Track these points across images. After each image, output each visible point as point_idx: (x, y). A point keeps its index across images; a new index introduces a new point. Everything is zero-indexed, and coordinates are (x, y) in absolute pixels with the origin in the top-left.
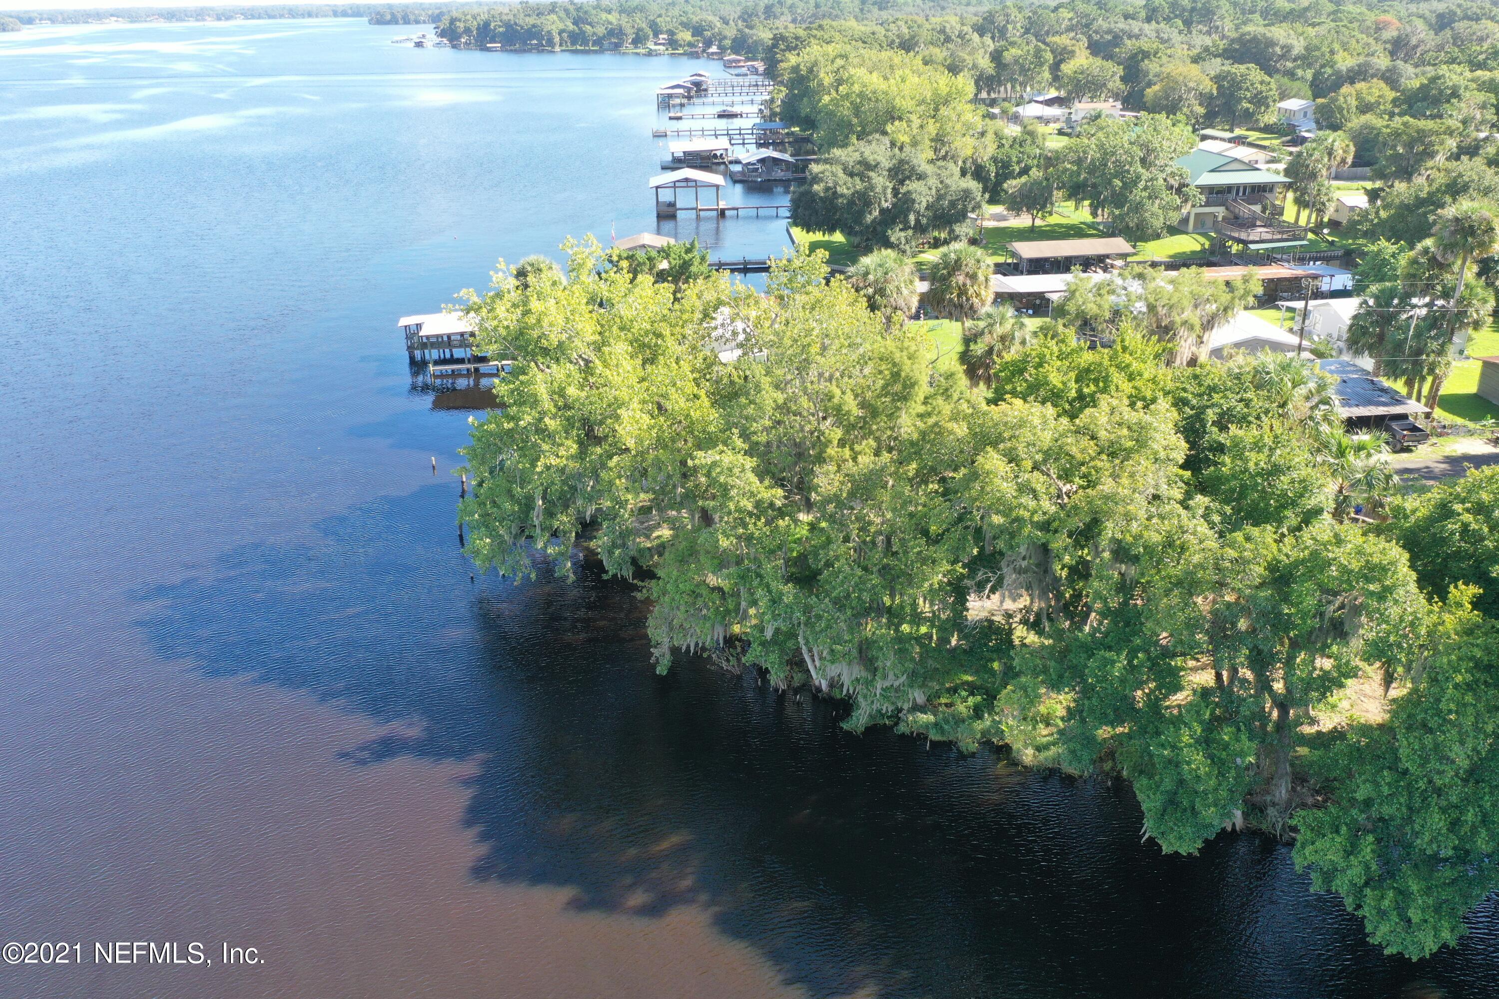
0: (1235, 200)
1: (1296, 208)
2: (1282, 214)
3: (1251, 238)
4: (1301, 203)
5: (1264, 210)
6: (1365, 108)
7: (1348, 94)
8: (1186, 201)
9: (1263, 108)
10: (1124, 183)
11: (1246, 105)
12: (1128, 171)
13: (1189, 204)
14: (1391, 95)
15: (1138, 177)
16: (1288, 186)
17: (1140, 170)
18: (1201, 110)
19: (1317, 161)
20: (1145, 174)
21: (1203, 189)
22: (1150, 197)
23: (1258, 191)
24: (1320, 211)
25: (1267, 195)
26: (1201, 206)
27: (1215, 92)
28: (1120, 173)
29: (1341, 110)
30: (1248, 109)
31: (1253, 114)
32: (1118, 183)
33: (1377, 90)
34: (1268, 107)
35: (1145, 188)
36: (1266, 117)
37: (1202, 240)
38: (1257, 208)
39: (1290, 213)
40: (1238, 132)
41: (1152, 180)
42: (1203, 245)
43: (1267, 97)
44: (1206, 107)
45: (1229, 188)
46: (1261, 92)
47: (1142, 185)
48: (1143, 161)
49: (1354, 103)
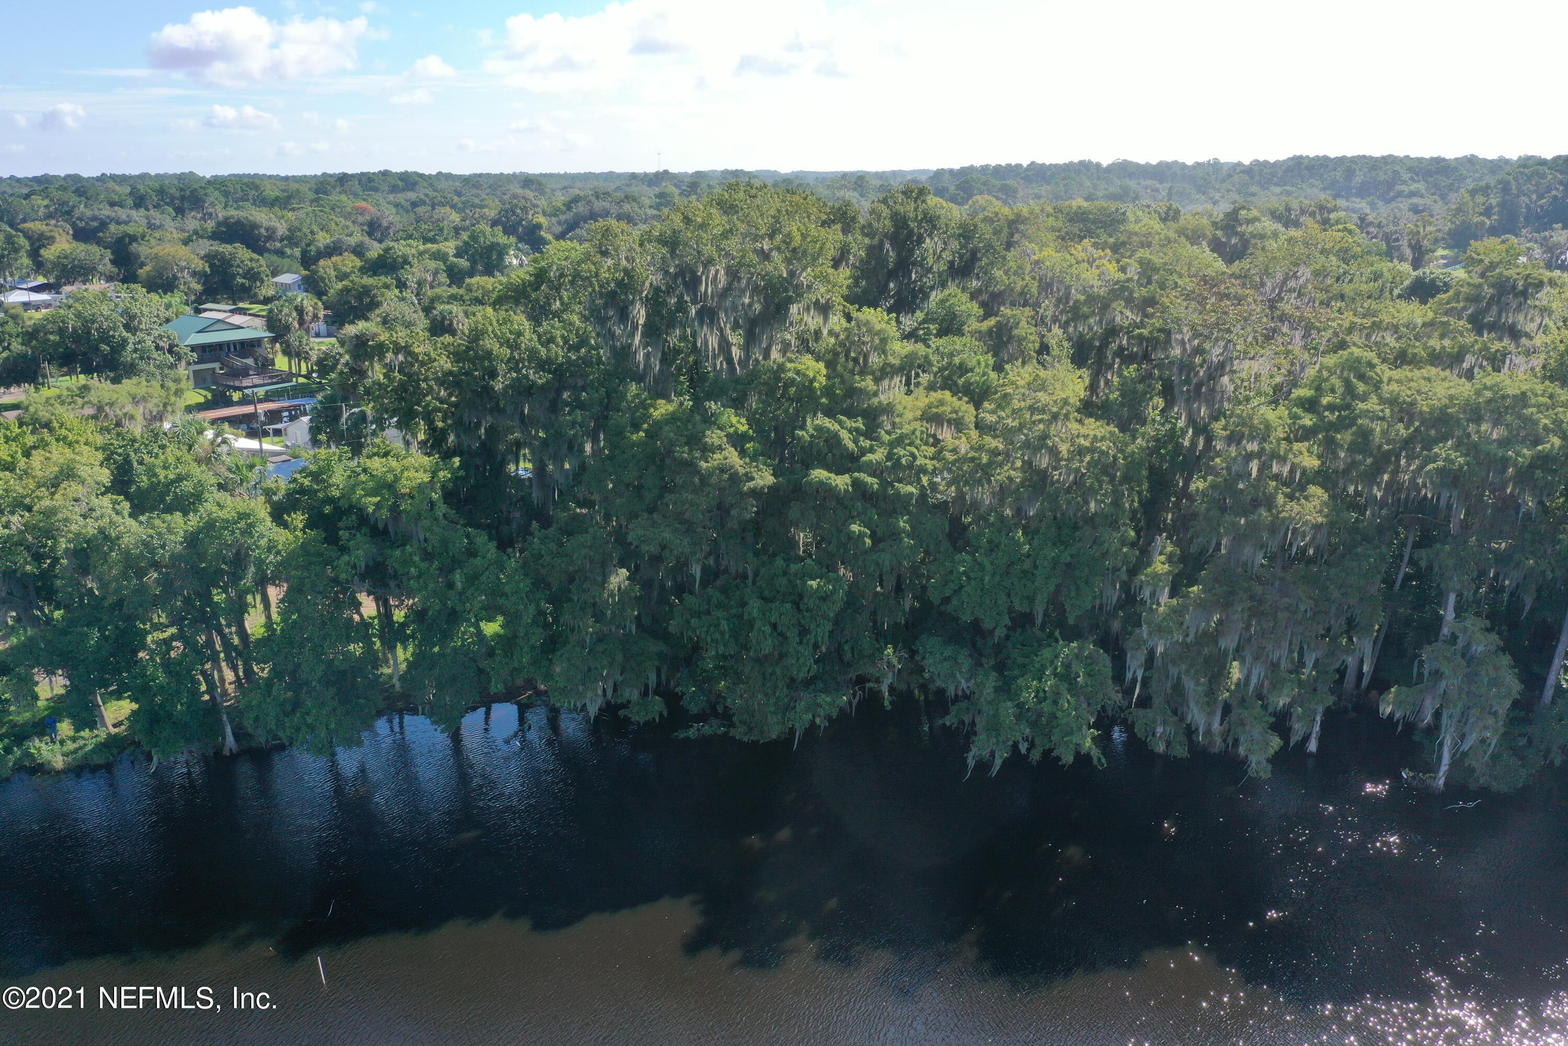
0: (228, 356)
1: (286, 359)
2: (273, 364)
3: (244, 384)
4: (287, 352)
5: (256, 360)
6: (342, 276)
7: (326, 267)
8: (179, 359)
9: (258, 284)
10: (112, 348)
11: (240, 280)
12: (113, 337)
13: (183, 363)
14: (359, 263)
15: (125, 341)
16: (274, 340)
17: (125, 334)
18: (199, 287)
19: (286, 315)
20: (131, 339)
21: (193, 348)
22: (142, 358)
23: (247, 347)
24: (307, 359)
25: (257, 349)
26: (196, 363)
27: (208, 270)
28: (105, 337)
29: (323, 279)
30: (243, 284)
31: (250, 288)
32: (104, 347)
33: (350, 262)
34: (262, 281)
35: (135, 350)
36: (264, 292)
37: (204, 392)
38: (250, 361)
39: (282, 363)
40: (241, 305)
41: (139, 342)
42: (205, 397)
43: (259, 273)
44: (204, 284)
45: (220, 346)
46: (253, 269)
47: (130, 347)
48: (127, 327)
49: (333, 273)
